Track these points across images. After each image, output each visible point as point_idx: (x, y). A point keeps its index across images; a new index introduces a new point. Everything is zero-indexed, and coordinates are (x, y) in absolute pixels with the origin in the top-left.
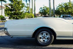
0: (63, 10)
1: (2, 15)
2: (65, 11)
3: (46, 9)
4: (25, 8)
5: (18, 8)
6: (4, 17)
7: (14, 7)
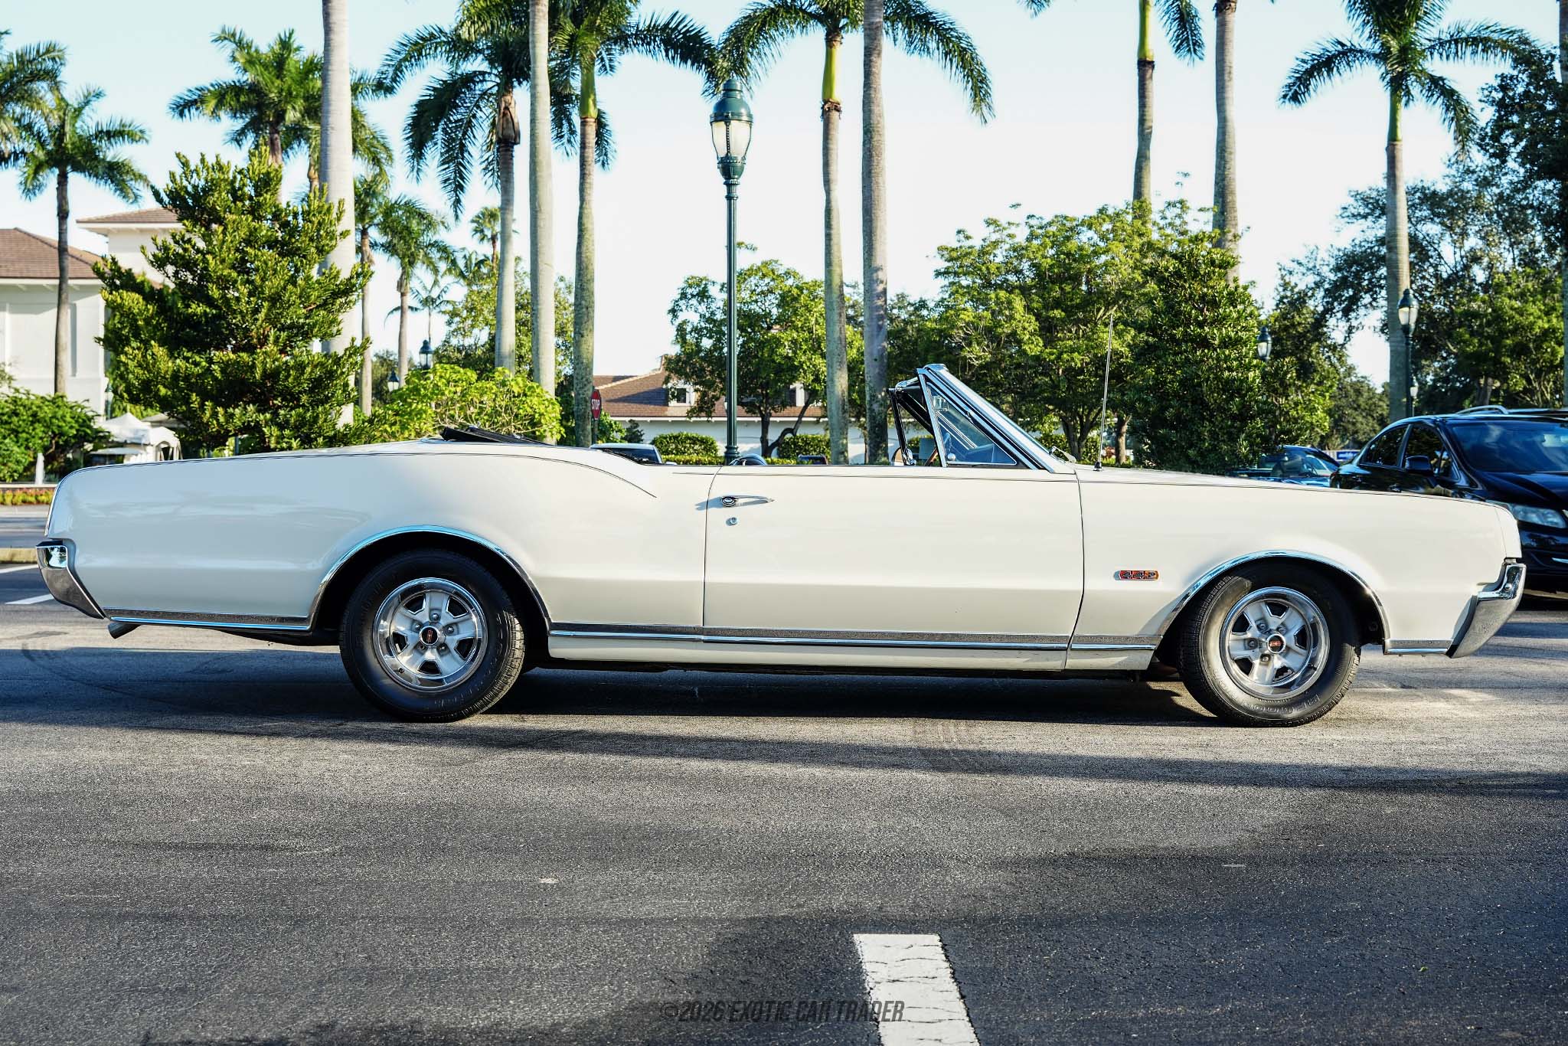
0: (1014, 338)
1: (57, 400)
2: (1035, 347)
3: (771, 306)
4: (447, 280)
5: (275, 299)
6: (101, 423)
7: (224, 283)
